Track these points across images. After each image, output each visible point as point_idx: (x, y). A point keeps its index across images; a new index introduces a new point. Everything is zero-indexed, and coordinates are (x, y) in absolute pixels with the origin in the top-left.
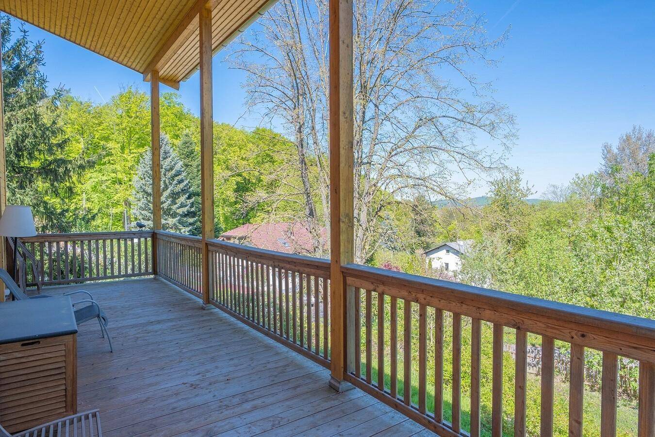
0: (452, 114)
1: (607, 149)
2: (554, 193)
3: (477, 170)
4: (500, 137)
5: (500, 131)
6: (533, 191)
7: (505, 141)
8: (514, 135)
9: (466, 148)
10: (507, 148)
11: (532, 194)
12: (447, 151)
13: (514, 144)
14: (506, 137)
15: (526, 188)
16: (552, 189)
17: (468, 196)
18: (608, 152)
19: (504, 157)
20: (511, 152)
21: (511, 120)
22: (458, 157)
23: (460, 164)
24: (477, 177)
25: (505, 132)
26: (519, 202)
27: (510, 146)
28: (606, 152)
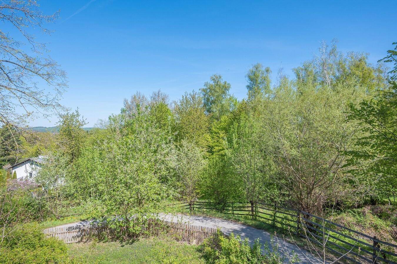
0: (14, 60)
1: (126, 101)
2: (101, 124)
3: (35, 105)
4: (55, 84)
5: (55, 81)
6: (86, 122)
7: (58, 87)
8: (65, 85)
9: (30, 89)
10: (60, 93)
11: (86, 124)
12: (9, 89)
13: (64, 90)
14: (59, 85)
15: (82, 121)
16: (100, 122)
17: (27, 124)
18: (127, 103)
19: (57, 98)
20: (62, 95)
21: (63, 74)
22: (19, 94)
23: (21, 100)
24: (35, 110)
25: (59, 82)
26: (78, 129)
27: (62, 91)
28: (125, 103)
